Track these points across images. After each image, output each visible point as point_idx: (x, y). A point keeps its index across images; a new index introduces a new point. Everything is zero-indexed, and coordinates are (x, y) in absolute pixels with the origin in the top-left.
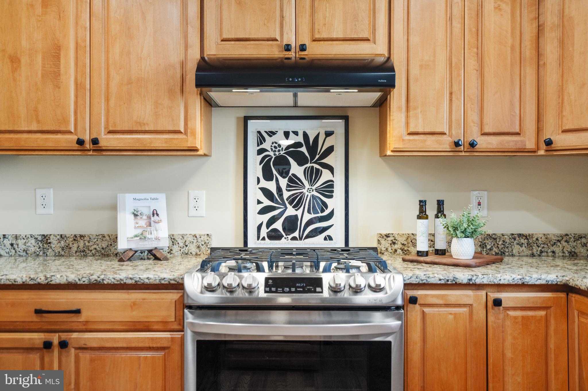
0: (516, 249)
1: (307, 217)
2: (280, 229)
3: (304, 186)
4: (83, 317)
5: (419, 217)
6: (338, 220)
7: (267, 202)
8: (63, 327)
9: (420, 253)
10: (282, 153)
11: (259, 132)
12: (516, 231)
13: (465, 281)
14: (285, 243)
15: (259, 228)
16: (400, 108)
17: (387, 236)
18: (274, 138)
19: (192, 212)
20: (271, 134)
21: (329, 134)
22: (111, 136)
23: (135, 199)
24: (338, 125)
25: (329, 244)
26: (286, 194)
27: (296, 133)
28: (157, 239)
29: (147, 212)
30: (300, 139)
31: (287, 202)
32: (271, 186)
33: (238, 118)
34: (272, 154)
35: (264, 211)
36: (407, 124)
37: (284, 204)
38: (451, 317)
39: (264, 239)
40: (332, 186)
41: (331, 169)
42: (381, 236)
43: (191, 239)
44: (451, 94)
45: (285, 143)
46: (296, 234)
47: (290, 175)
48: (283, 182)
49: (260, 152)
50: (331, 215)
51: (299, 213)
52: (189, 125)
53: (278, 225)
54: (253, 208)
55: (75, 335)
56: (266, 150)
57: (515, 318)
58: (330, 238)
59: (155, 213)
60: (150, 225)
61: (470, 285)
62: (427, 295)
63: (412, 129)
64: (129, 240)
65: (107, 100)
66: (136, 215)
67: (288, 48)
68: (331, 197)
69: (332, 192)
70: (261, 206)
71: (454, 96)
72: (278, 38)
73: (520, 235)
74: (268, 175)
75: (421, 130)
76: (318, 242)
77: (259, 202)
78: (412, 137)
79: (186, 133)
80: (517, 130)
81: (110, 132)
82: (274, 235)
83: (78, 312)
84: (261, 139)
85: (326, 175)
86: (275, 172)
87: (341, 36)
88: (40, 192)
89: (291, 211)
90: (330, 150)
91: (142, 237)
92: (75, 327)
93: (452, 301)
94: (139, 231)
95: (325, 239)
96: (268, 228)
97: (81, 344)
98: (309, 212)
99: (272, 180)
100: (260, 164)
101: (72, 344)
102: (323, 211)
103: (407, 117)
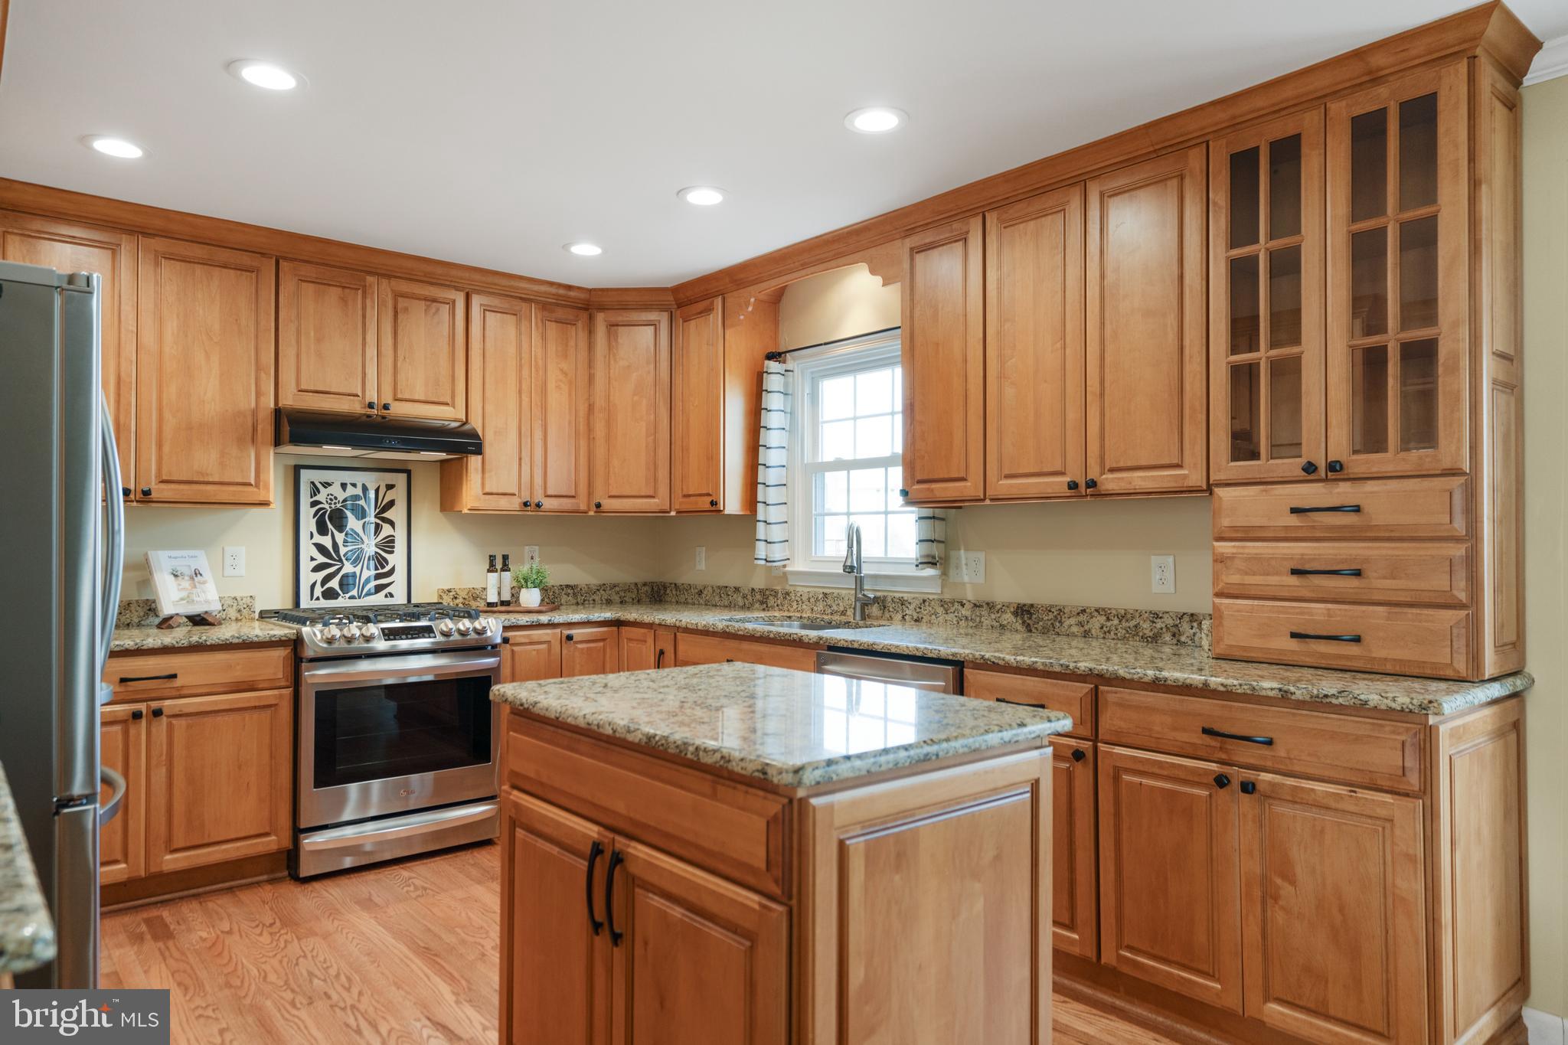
0: (564, 599)
1: (366, 574)
2: (337, 588)
3: (363, 542)
4: (178, 682)
5: (489, 571)
6: (399, 577)
7: (322, 559)
8: (153, 695)
9: (490, 605)
10: (338, 506)
11: (313, 483)
12: (564, 583)
13: (546, 622)
14: (342, 602)
15: (313, 586)
16: (476, 469)
17: (449, 591)
18: (330, 490)
19: (229, 571)
20: (326, 485)
21: (390, 487)
22: (163, 486)
23: (170, 557)
24: (400, 480)
25: (389, 601)
26: (343, 550)
27: (354, 485)
28: (207, 601)
29: (187, 572)
30: (359, 491)
31: (343, 559)
32: (326, 541)
33: (286, 467)
34: (327, 506)
35: (318, 568)
36: (483, 484)
37: (340, 560)
38: (534, 653)
39: (318, 599)
40: (393, 541)
41: (392, 523)
42: (444, 591)
43: (230, 602)
44: (520, 459)
45: (341, 496)
46: (354, 592)
47: (348, 529)
48: (340, 537)
49: (314, 504)
50: (391, 572)
51: (357, 570)
53: (334, 584)
54: (306, 566)
55: (167, 703)
56: (321, 503)
57: (583, 649)
58: (391, 595)
59: (197, 573)
60: (195, 587)
61: (551, 625)
62: (516, 636)
63: (487, 490)
64: (175, 603)
65: (160, 446)
66: (176, 576)
67: (371, 406)
68: (392, 552)
69: (393, 547)
70: (315, 563)
71: (523, 461)
72: (360, 394)
73: (567, 586)
74: (322, 529)
75: (495, 491)
76: (379, 599)
77: (312, 559)
78: (488, 497)
79: (257, 486)
80: (573, 494)
81: (163, 482)
82: (329, 594)
83: (174, 676)
84: (315, 491)
85: (387, 530)
86: (330, 526)
87: (422, 398)
89: (348, 568)
90: (391, 503)
91: (189, 600)
92: (167, 693)
93: (536, 639)
94: (184, 594)
95: (386, 596)
96: (322, 586)
97: (176, 711)
98: (368, 568)
99: (327, 535)
100: (314, 517)
101: (166, 711)
102: (383, 567)
103: (483, 478)
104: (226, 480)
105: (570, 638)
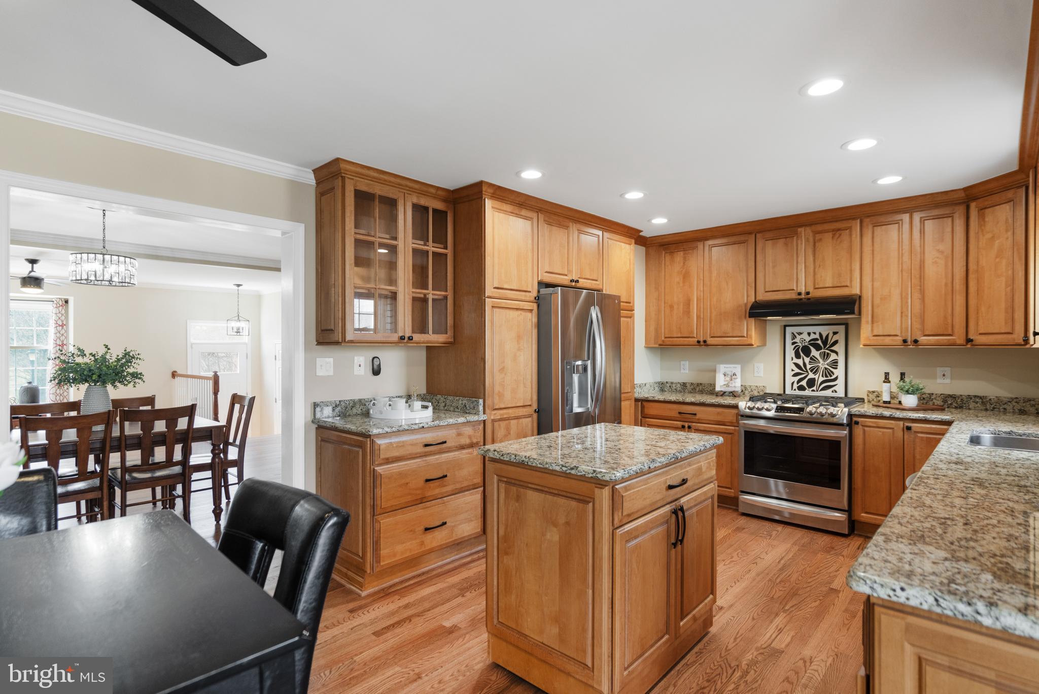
1: (821, 379)
2: (805, 385)
3: (820, 363)
4: (697, 417)
5: (884, 382)
6: (841, 382)
7: (797, 370)
8: (691, 420)
9: (885, 402)
10: (806, 344)
11: (793, 333)
13: (888, 416)
14: (808, 392)
15: (793, 384)
16: (867, 322)
17: (874, 392)
18: (802, 336)
19: (756, 374)
20: (800, 334)
21: (835, 333)
22: (712, 339)
23: (725, 367)
24: (841, 329)
25: (834, 395)
26: (808, 367)
27: (815, 333)
28: (735, 387)
29: (730, 373)
30: (817, 336)
31: (809, 371)
32: (800, 362)
33: (781, 326)
34: (800, 344)
35: (795, 375)
36: (872, 330)
37: (807, 372)
38: (881, 433)
39: (795, 390)
40: (837, 362)
41: (836, 353)
42: (869, 392)
43: (755, 388)
44: (902, 313)
45: (808, 339)
46: (814, 388)
47: (811, 356)
48: (807, 360)
49: (793, 343)
50: (836, 379)
51: (816, 377)
52: (749, 333)
53: (804, 383)
54: (789, 374)
55: (694, 424)
56: (797, 343)
57: (922, 437)
58: (836, 392)
59: (734, 374)
60: (731, 380)
61: (891, 418)
62: (866, 421)
63: (875, 333)
64: (721, 386)
65: (711, 322)
66: (725, 375)
67: (800, 294)
68: (836, 368)
69: (837, 366)
70: (794, 372)
71: (903, 314)
72: (795, 289)
73: (975, 396)
74: (798, 356)
75: (881, 334)
76: (828, 393)
77: (793, 370)
78: (875, 338)
79: (747, 337)
80: (950, 332)
81: (712, 337)
82: (801, 388)
83: (695, 414)
84: (794, 337)
85: (833, 356)
86: (802, 354)
87: (831, 285)
88: (682, 363)
89: (811, 376)
90: (836, 342)
91: (727, 385)
92: (694, 420)
93: (881, 425)
94: (726, 383)
95: (833, 392)
96: (798, 384)
97: (696, 428)
98: (823, 376)
99: (800, 358)
100: (793, 350)
101: (693, 427)
102: (831, 376)
103: (872, 327)
104: (735, 335)
105: (909, 428)
